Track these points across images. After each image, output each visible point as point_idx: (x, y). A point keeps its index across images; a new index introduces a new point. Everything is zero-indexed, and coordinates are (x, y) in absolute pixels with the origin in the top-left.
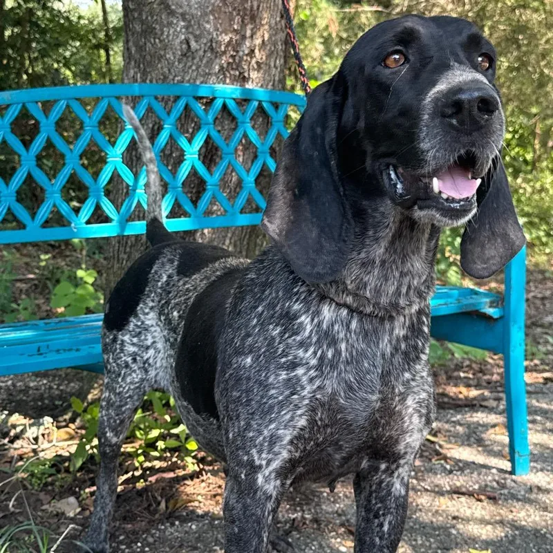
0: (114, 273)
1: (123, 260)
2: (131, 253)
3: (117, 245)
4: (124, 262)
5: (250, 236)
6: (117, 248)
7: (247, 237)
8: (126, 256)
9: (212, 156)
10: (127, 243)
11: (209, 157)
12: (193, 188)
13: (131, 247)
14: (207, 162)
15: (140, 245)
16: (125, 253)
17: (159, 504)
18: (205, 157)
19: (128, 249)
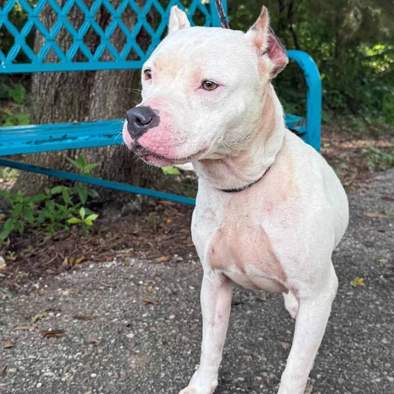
0: (37, 104)
1: (43, 94)
2: (48, 89)
3: (39, 83)
4: (44, 96)
5: (134, 79)
6: (38, 86)
7: (132, 79)
8: (44, 92)
9: (106, 20)
10: (45, 82)
11: (104, 21)
12: (92, 43)
13: (48, 85)
14: (102, 24)
15: (55, 83)
16: (44, 89)
17: (63, 260)
18: (101, 20)
19: (46, 86)
